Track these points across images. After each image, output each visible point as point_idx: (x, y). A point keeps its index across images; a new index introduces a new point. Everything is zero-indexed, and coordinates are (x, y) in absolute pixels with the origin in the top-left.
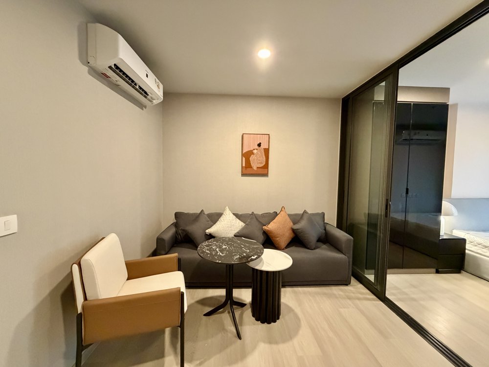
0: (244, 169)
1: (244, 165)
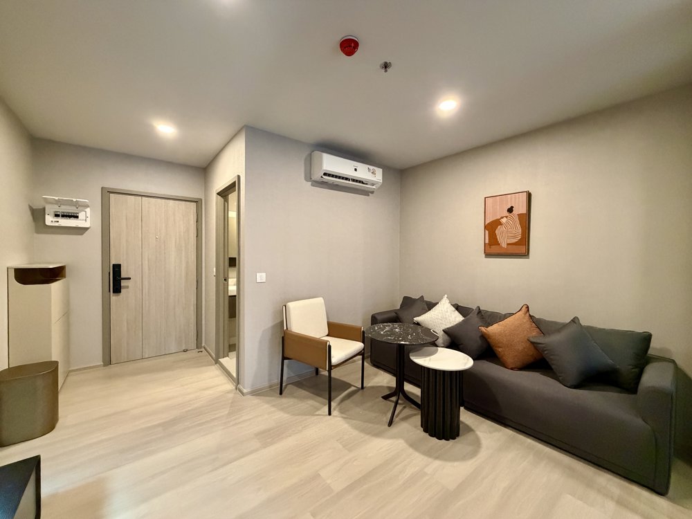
0: (488, 247)
1: (487, 241)
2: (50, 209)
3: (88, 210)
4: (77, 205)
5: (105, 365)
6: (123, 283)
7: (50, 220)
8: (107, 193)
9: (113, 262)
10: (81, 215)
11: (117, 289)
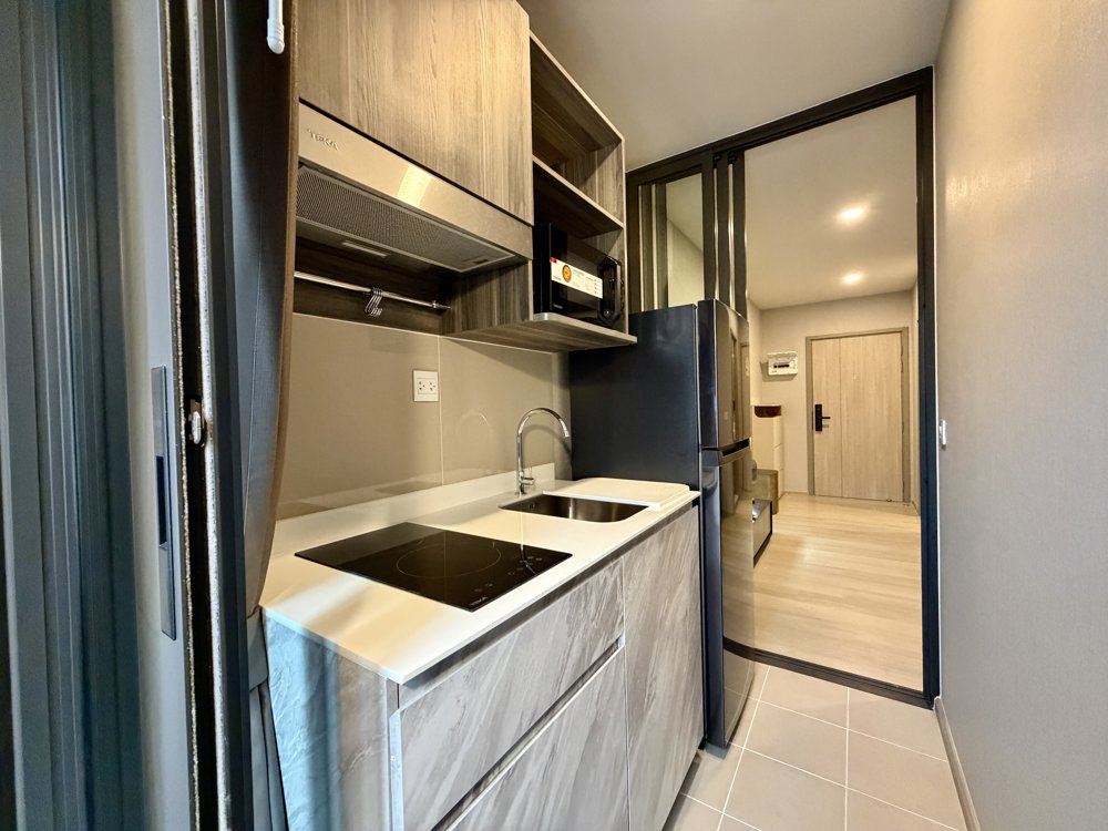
2: (772, 362)
3: (796, 359)
4: (788, 356)
5: (810, 494)
6: (824, 422)
7: (771, 371)
8: (810, 340)
9: (815, 403)
10: (791, 364)
11: (819, 428)
